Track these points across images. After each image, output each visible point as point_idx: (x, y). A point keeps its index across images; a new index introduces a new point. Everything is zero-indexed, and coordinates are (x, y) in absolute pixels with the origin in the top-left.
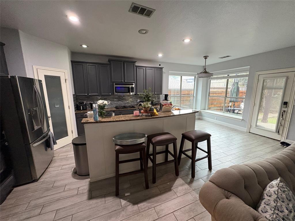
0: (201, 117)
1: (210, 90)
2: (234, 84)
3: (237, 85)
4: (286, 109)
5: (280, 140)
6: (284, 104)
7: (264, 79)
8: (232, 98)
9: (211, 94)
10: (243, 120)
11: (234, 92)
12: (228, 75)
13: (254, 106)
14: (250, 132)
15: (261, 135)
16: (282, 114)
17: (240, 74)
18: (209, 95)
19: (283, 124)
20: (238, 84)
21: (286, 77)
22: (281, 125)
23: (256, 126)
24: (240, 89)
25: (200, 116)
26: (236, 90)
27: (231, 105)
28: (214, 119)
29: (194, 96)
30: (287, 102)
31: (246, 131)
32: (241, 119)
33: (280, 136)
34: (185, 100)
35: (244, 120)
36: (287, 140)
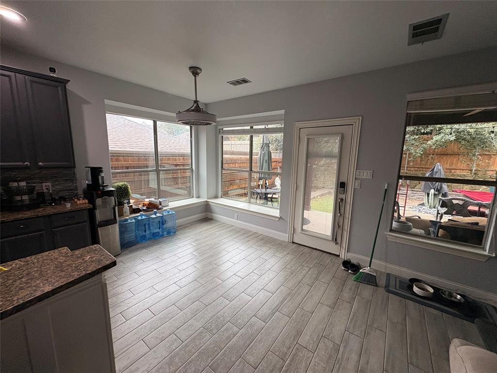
0: (210, 214)
1: (224, 156)
2: (262, 146)
3: (267, 148)
4: (343, 196)
5: (339, 254)
6: (340, 187)
7: (309, 137)
8: (261, 173)
9: (227, 165)
10: (281, 218)
11: (265, 161)
12: (252, 127)
13: (296, 191)
14: (294, 241)
15: (311, 246)
16: (339, 205)
17: (270, 126)
18: (222, 168)
19: (341, 224)
20: (269, 146)
21: (340, 135)
22: (339, 227)
23: (302, 229)
24: (273, 156)
25: (208, 213)
26: (266, 158)
27: (262, 183)
28: (234, 218)
29: (192, 170)
30: (344, 181)
31: (287, 241)
32: (277, 217)
33: (338, 247)
34: (180, 177)
35: (283, 219)
36: (349, 254)
